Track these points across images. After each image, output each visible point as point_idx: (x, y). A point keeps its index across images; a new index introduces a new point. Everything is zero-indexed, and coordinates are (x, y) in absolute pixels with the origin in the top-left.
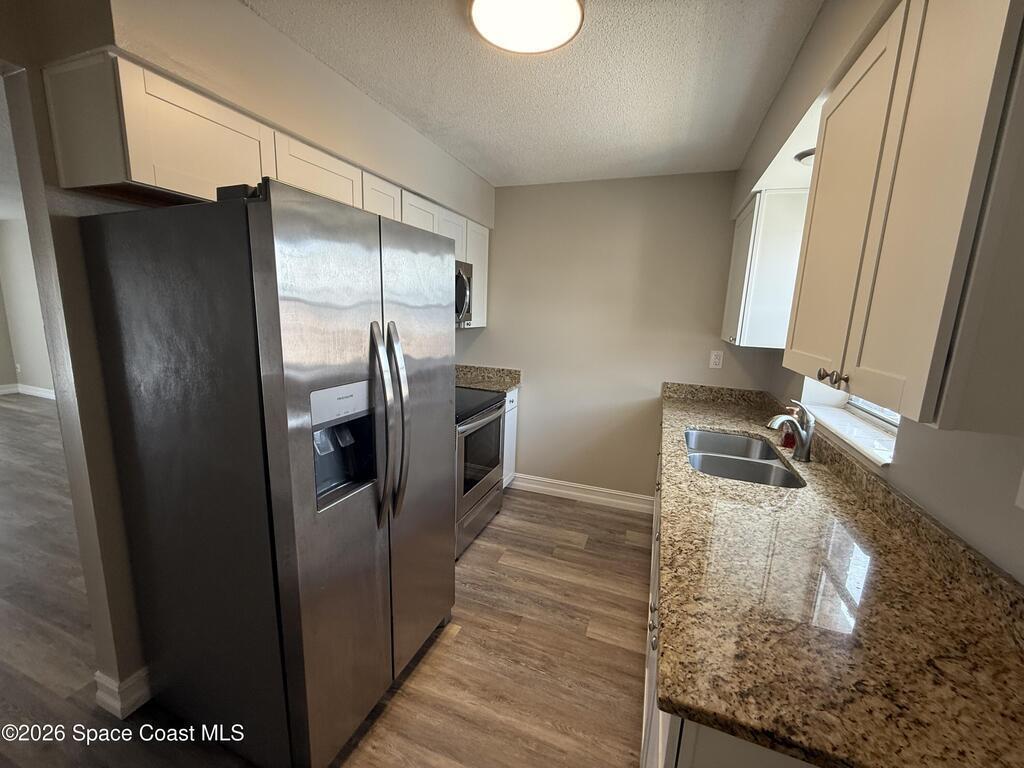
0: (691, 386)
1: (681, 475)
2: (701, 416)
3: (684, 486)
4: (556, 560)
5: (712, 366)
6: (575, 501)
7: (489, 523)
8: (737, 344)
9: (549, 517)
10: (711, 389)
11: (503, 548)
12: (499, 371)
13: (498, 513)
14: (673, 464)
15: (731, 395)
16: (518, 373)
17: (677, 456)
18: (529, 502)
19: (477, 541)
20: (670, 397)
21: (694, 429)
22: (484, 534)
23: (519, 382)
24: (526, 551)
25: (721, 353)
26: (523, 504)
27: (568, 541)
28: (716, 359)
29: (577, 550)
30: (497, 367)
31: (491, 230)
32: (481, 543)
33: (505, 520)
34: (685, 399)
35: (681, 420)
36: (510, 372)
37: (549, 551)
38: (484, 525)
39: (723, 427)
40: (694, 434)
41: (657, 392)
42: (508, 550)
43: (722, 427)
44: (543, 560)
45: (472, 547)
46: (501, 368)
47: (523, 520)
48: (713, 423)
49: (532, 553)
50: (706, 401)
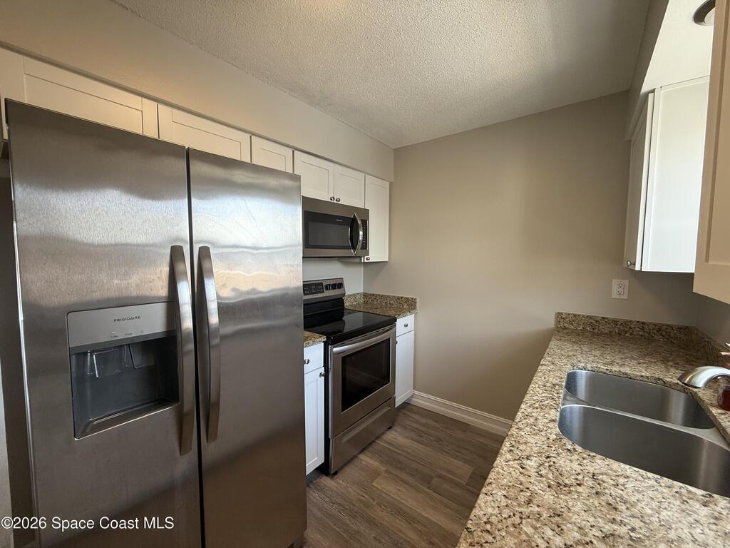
0: (590, 317)
1: (534, 443)
2: (598, 353)
3: (532, 464)
4: (431, 492)
5: (615, 295)
6: (469, 425)
7: (378, 437)
8: (637, 268)
9: (438, 440)
10: (615, 322)
11: (383, 468)
12: (398, 298)
13: (390, 428)
14: (532, 420)
15: (643, 329)
16: (414, 301)
17: (542, 407)
18: (423, 421)
19: (362, 456)
20: (565, 328)
21: (585, 369)
22: (370, 449)
23: (415, 308)
24: (404, 476)
25: (626, 282)
26: (417, 422)
27: (451, 472)
28: (618, 288)
29: (458, 485)
30: (396, 295)
31: (391, 184)
32: (365, 459)
33: (395, 437)
34: (584, 331)
35: (569, 356)
36: (407, 299)
37: (426, 480)
38: (373, 439)
39: (627, 370)
40: (582, 376)
41: (551, 323)
42: (386, 471)
43: (623, 370)
44: (418, 490)
45: (356, 462)
46: (400, 296)
47: (412, 439)
48: (612, 363)
49: (410, 479)
50: (610, 334)
